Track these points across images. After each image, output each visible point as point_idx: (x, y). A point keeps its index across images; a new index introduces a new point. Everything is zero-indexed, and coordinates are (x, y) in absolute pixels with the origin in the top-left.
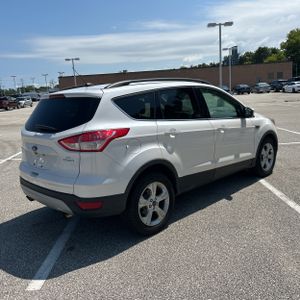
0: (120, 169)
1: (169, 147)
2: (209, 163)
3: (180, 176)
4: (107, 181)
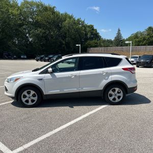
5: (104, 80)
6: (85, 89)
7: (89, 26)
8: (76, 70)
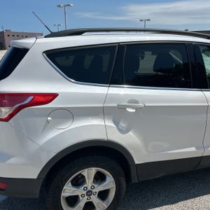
0: (33, 147)
1: (122, 124)
2: (193, 149)
3: (137, 162)
4: (12, 161)
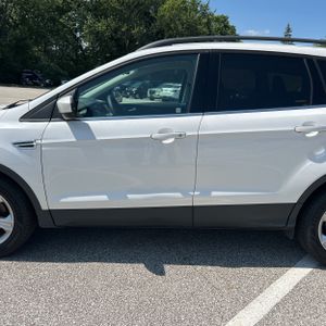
5: (309, 163)
6: (221, 197)
7: (217, 19)
8: (184, 111)
